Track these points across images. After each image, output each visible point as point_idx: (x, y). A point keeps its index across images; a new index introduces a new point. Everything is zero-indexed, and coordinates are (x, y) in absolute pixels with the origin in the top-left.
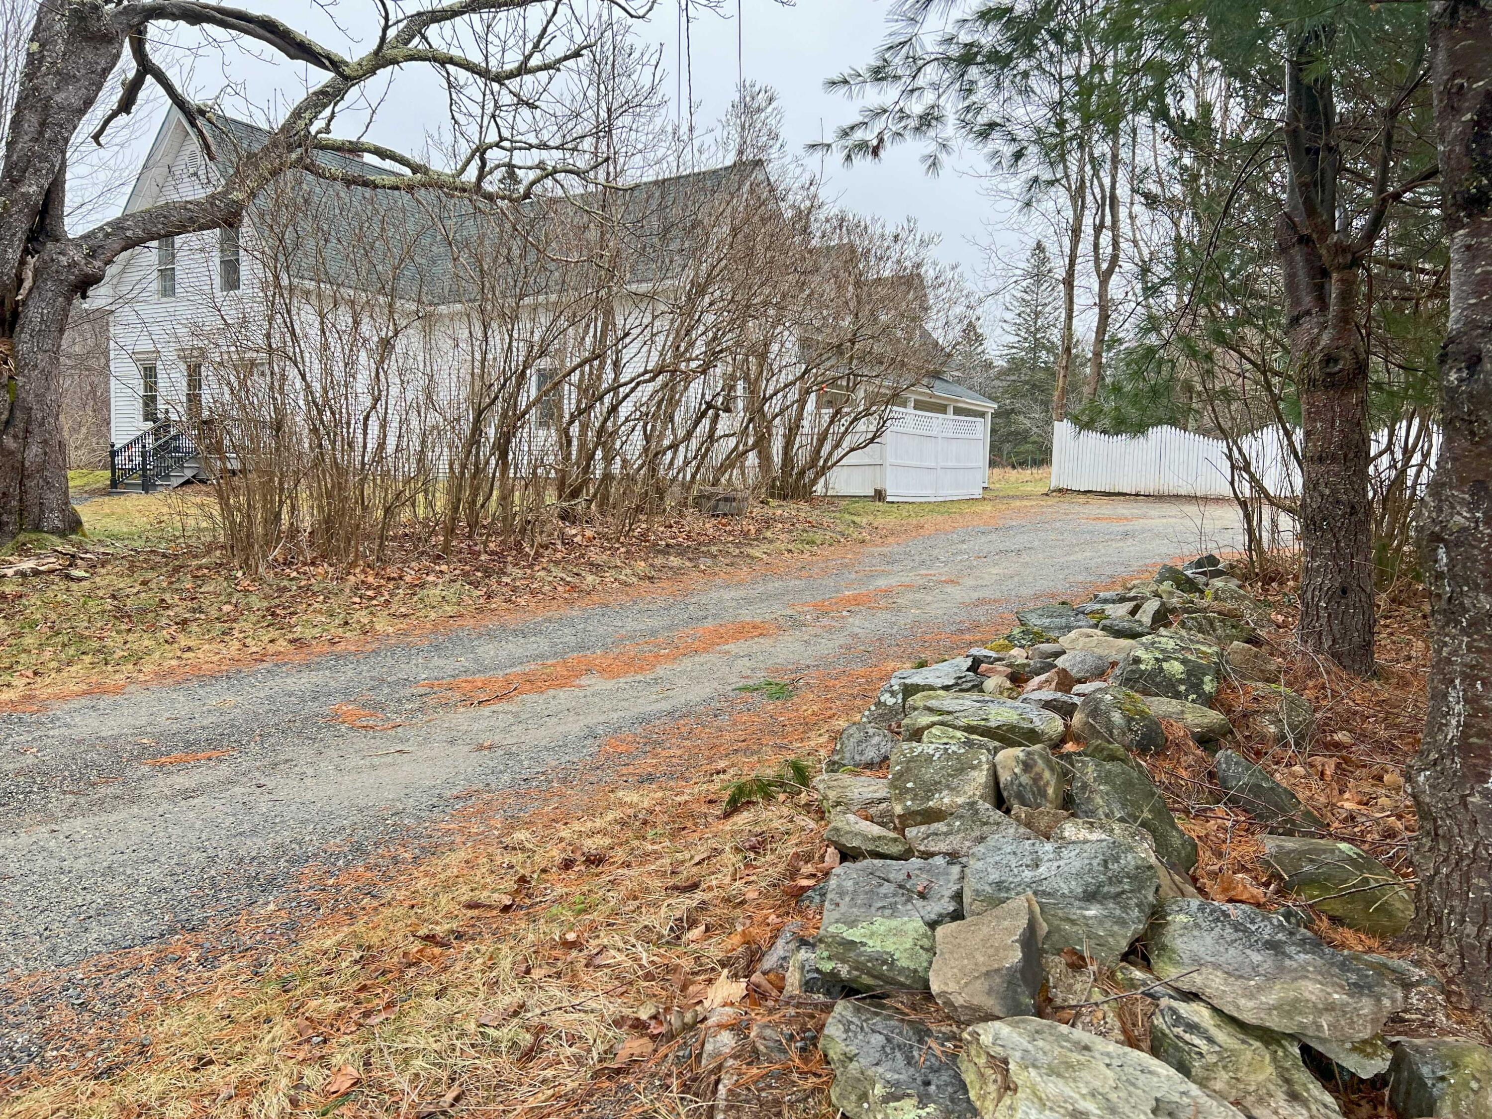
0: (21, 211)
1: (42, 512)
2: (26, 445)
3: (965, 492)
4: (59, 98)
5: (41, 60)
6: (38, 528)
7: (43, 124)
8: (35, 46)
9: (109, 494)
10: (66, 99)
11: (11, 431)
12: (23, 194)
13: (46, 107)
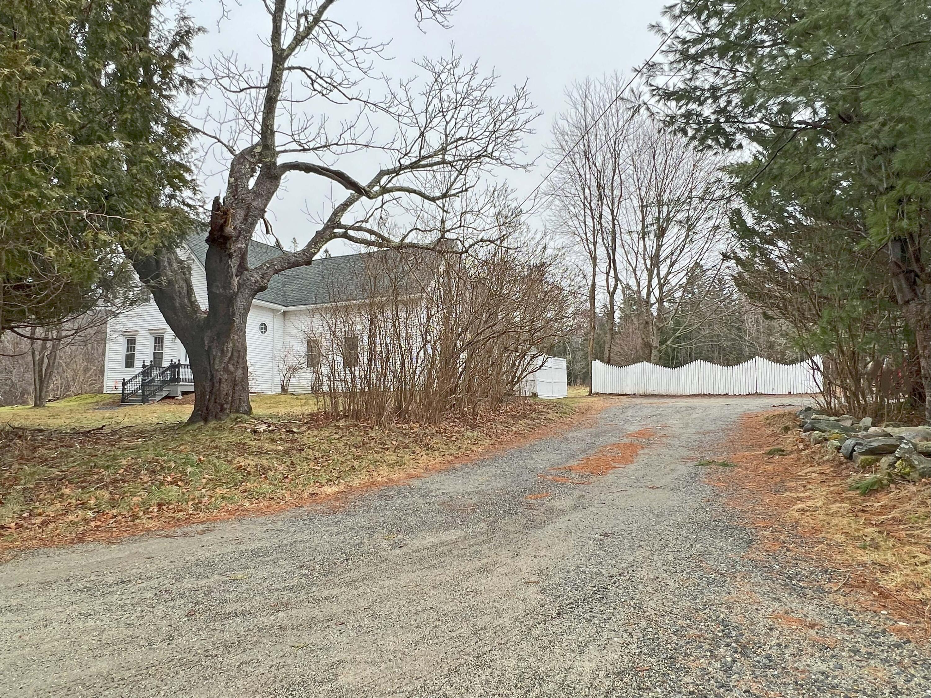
0: (237, 256)
1: (240, 403)
2: (237, 369)
3: (560, 394)
4: (255, 204)
5: (237, 186)
6: (238, 412)
7: (246, 215)
8: (232, 180)
9: (120, 406)
10: (258, 204)
11: (232, 362)
12: (239, 248)
13: (248, 208)
